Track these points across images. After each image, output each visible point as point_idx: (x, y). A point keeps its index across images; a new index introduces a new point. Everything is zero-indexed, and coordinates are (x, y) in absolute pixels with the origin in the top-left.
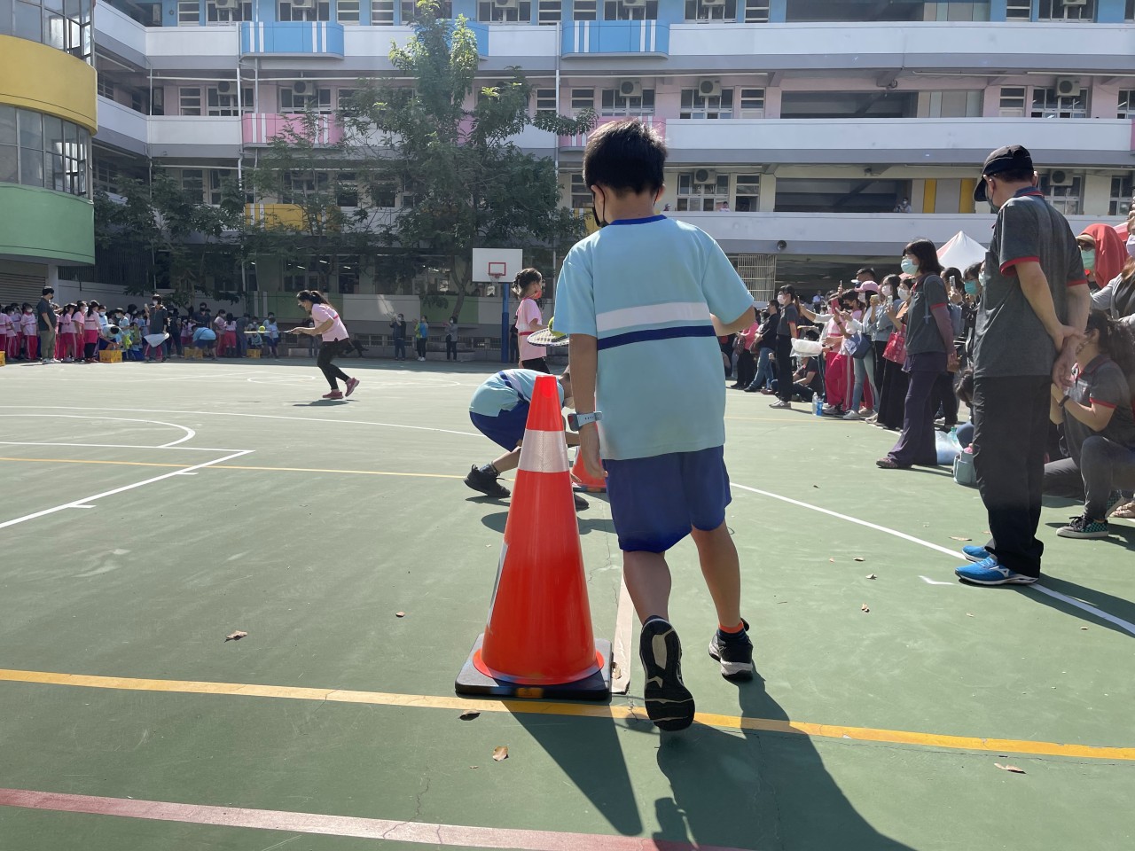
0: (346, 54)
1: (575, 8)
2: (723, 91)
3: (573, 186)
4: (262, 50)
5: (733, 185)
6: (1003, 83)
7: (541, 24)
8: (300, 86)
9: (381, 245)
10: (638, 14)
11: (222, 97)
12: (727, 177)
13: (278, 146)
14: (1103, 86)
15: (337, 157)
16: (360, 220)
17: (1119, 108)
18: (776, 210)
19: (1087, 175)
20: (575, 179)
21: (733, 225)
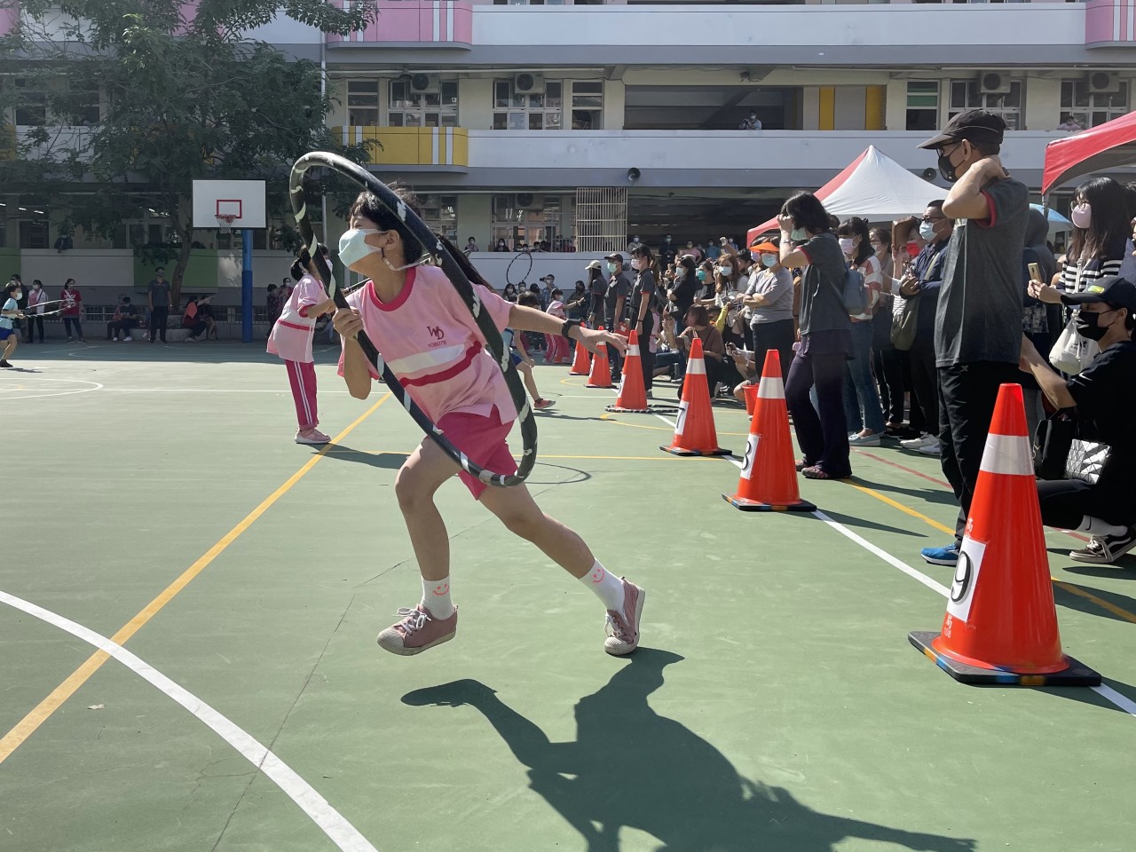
3: (350, 97)
5: (568, 96)
12: (559, 84)
18: (625, 128)
19: (1029, 79)
20: (353, 87)
21: (569, 148)
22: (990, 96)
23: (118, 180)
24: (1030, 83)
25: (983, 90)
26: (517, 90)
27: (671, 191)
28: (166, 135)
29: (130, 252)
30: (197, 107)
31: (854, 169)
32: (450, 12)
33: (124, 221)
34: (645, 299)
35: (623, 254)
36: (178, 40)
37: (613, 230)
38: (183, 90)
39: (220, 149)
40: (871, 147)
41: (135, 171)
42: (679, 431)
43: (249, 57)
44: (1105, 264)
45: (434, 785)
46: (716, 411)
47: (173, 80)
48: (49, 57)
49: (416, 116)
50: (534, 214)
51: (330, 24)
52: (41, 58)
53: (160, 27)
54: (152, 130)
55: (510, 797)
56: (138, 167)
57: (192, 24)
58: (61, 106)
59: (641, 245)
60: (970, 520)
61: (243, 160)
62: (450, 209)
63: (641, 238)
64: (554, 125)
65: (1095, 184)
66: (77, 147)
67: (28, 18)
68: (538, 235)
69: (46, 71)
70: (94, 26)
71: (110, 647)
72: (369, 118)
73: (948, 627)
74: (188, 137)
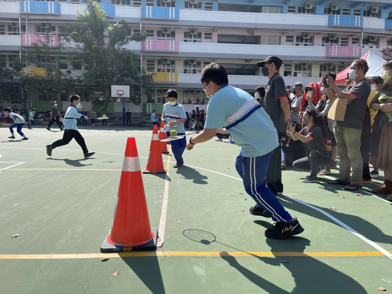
0: (62, 13)
1: (146, 2)
2: (198, 33)
3: (147, 64)
4: (29, 11)
5: (202, 65)
6: (287, 34)
7: (134, 6)
8: (44, 25)
9: (77, 83)
10: (168, 5)
11: (14, 28)
12: (200, 62)
13: (35, 46)
14: (318, 36)
15: (59, 51)
16: (68, 74)
17: (322, 43)
19: (312, 64)
20: (148, 61)
25: (302, 67)
26: (190, 64)
29: (91, 102)
32: (174, 43)
36: (105, 49)
49: (164, 69)
50: (194, 95)
52: (68, 52)
57: (108, 45)
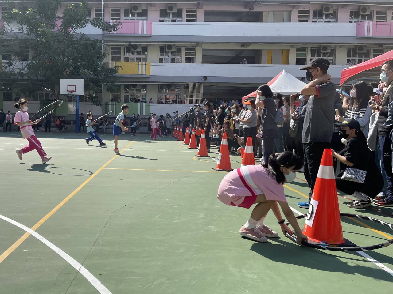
2: (178, 10)
3: (112, 52)
5: (184, 52)
6: (299, 8)
12: (181, 48)
14: (343, 9)
17: (350, 19)
18: (202, 63)
19: (337, 48)
20: (113, 48)
21: (184, 69)
22: (324, 53)
23: (35, 78)
24: (337, 49)
25: (322, 51)
26: (167, 50)
27: (217, 84)
28: (51, 64)
29: (39, 102)
30: (61, 55)
31: (278, 77)
32: (145, 24)
33: (37, 92)
34: (207, 119)
35: (201, 105)
36: (56, 32)
37: (199, 96)
38: (57, 49)
39: (69, 68)
40: (284, 70)
41: (41, 75)
42: (218, 163)
43: (79, 38)
44: (361, 110)
45: (135, 278)
46: (231, 156)
47: (54, 46)
48: (13, 38)
49: (134, 58)
50: (172, 91)
51: (106, 28)
52: (10, 38)
53: (49, 28)
54: (47, 62)
55: (160, 282)
56: (42, 74)
57: (60, 27)
58: (16, 54)
59: (207, 102)
60: (313, 193)
61: (76, 72)
62: (144, 90)
63: (207, 99)
64: (179, 62)
65: (358, 83)
66: (22, 67)
67: (6, 25)
68: (173, 98)
69: (12, 42)
70: (28, 28)
71: (30, 231)
72: (118, 59)
73: (305, 228)
74: (58, 64)
